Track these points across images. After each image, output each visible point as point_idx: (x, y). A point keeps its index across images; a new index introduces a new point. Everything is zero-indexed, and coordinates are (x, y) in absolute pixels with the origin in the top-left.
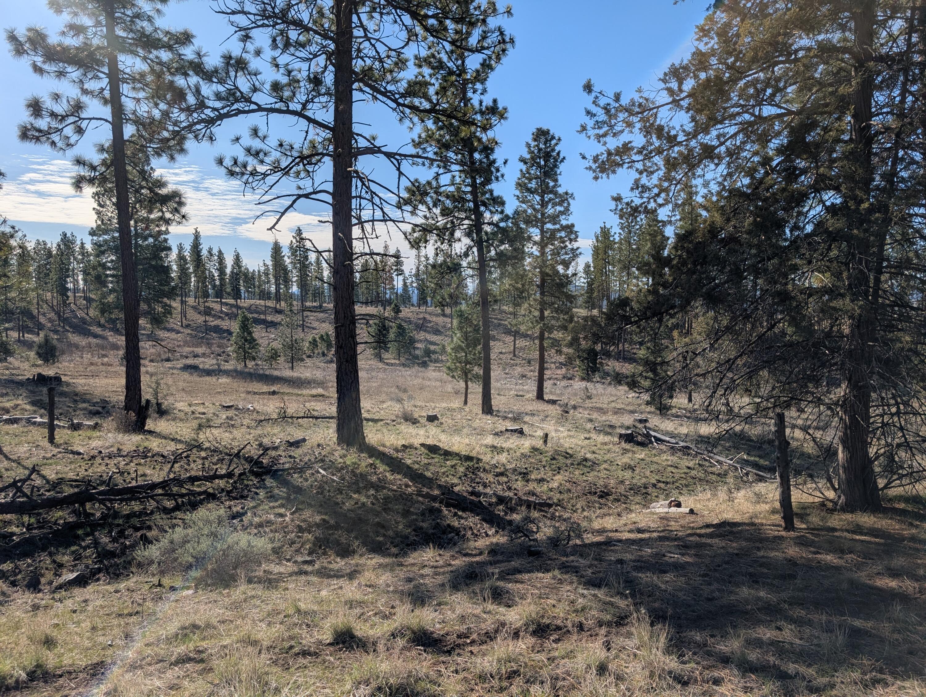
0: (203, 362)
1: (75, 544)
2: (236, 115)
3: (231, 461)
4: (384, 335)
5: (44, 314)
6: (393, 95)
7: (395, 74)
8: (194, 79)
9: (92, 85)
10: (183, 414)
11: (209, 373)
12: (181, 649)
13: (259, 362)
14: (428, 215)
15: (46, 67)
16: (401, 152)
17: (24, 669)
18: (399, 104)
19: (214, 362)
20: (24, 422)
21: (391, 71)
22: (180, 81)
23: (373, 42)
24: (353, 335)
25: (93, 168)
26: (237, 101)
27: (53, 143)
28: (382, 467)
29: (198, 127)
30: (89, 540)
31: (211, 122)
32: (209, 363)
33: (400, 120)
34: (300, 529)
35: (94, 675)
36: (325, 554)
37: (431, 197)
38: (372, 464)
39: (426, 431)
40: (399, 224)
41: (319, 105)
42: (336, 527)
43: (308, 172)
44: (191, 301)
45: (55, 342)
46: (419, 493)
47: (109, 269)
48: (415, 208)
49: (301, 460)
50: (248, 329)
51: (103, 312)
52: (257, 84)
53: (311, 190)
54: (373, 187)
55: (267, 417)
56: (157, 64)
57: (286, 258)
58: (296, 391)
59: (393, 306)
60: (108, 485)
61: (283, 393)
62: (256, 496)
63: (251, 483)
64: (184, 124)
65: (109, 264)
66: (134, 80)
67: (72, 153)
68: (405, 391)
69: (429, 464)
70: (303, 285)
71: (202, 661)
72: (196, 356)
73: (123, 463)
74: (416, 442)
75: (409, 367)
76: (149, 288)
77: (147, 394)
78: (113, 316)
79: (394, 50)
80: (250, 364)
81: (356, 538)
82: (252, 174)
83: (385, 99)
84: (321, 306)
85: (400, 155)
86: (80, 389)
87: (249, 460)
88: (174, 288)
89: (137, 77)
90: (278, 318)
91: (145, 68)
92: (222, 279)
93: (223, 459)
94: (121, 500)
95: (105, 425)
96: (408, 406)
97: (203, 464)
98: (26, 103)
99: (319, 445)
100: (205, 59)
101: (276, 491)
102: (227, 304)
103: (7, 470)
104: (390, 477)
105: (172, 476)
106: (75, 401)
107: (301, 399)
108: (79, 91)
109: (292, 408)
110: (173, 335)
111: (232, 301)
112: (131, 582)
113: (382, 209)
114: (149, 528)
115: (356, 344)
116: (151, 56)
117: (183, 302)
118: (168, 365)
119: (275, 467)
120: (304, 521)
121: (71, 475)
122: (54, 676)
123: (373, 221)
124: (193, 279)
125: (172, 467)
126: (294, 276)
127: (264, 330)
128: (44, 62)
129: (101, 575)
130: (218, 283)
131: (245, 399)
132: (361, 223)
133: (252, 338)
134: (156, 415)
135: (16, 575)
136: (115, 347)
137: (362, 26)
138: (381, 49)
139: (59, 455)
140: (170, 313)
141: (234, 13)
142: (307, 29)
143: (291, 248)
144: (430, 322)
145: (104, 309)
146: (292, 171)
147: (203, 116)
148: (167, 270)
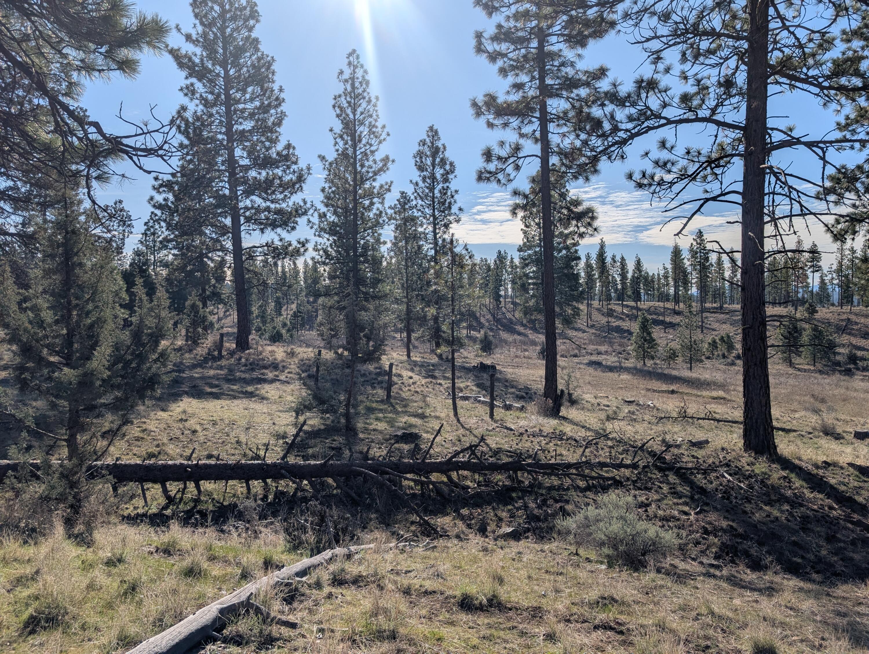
0: (606, 359)
1: (510, 504)
2: (646, 132)
3: (636, 453)
4: (796, 338)
5: (484, 317)
6: (816, 80)
7: (818, 57)
8: (610, 108)
9: (527, 129)
10: (590, 405)
11: (611, 369)
12: (602, 617)
13: (658, 362)
14: (858, 203)
15: (496, 122)
16: (826, 139)
17: (485, 595)
18: (822, 88)
19: (616, 359)
20: (472, 400)
21: (813, 55)
22: (596, 112)
23: (792, 29)
24: (763, 338)
25: (526, 196)
26: (647, 119)
27: (499, 181)
28: (798, 483)
29: (612, 149)
30: (520, 503)
31: (624, 142)
32: (611, 360)
33: (825, 104)
34: (706, 532)
35: (534, 617)
36: (733, 561)
37: (863, 183)
38: (785, 478)
39: (854, 449)
40: (823, 218)
41: (730, 107)
42: (744, 537)
43: (716, 175)
44: (596, 303)
45: (491, 338)
46: (848, 519)
47: (531, 278)
48: (841, 196)
49: (704, 462)
50: (647, 330)
51: (525, 314)
52: (667, 99)
53: (719, 192)
54: (791, 181)
55: (667, 415)
56: (578, 100)
57: (685, 261)
58: (695, 392)
59: (807, 305)
60: (534, 459)
61: (681, 393)
62: (659, 490)
63: (654, 477)
64: (601, 149)
65: (531, 275)
66: (559, 118)
67: (511, 187)
68: (823, 401)
69: (860, 487)
70: (703, 287)
71: (621, 633)
72: (599, 353)
73: (544, 442)
74: (844, 460)
75: (827, 374)
76: (562, 293)
77: (561, 385)
78: (533, 318)
79: (818, 32)
80: (649, 363)
81: (769, 553)
82: (659, 184)
83: (805, 86)
84: (721, 307)
85: (825, 142)
86: (509, 376)
87: (652, 454)
88: (582, 292)
89: (561, 115)
90: (676, 319)
91: (568, 106)
92: (623, 283)
93: (628, 450)
94: (544, 474)
95: (529, 408)
96: (829, 419)
97: (610, 452)
98: (481, 152)
99: (723, 449)
100: (619, 88)
101: (679, 489)
102: (627, 306)
103: (463, 436)
104: (808, 494)
105: (584, 459)
106: (506, 386)
107: (701, 400)
108: (517, 136)
109: (692, 409)
110: (580, 334)
111: (633, 304)
112: (553, 545)
113: (799, 202)
114: (567, 502)
115: (766, 347)
116: (573, 95)
117: (588, 305)
118: (576, 360)
119: (678, 465)
120: (710, 523)
121: (506, 447)
122: (506, 608)
123: (791, 216)
124: (598, 284)
125: (584, 451)
126: (694, 277)
127: (663, 331)
128: (495, 118)
129: (529, 534)
130: (619, 287)
131: (645, 396)
132: (774, 220)
133: (651, 338)
134: (569, 404)
135: (471, 520)
136: (534, 343)
137: (779, 16)
138: (802, 34)
139: (497, 429)
140: (579, 315)
141: (648, 40)
142: (719, 35)
143: (691, 250)
144: (856, 323)
145: (527, 311)
146: (699, 177)
147: (617, 139)
148: (577, 276)
